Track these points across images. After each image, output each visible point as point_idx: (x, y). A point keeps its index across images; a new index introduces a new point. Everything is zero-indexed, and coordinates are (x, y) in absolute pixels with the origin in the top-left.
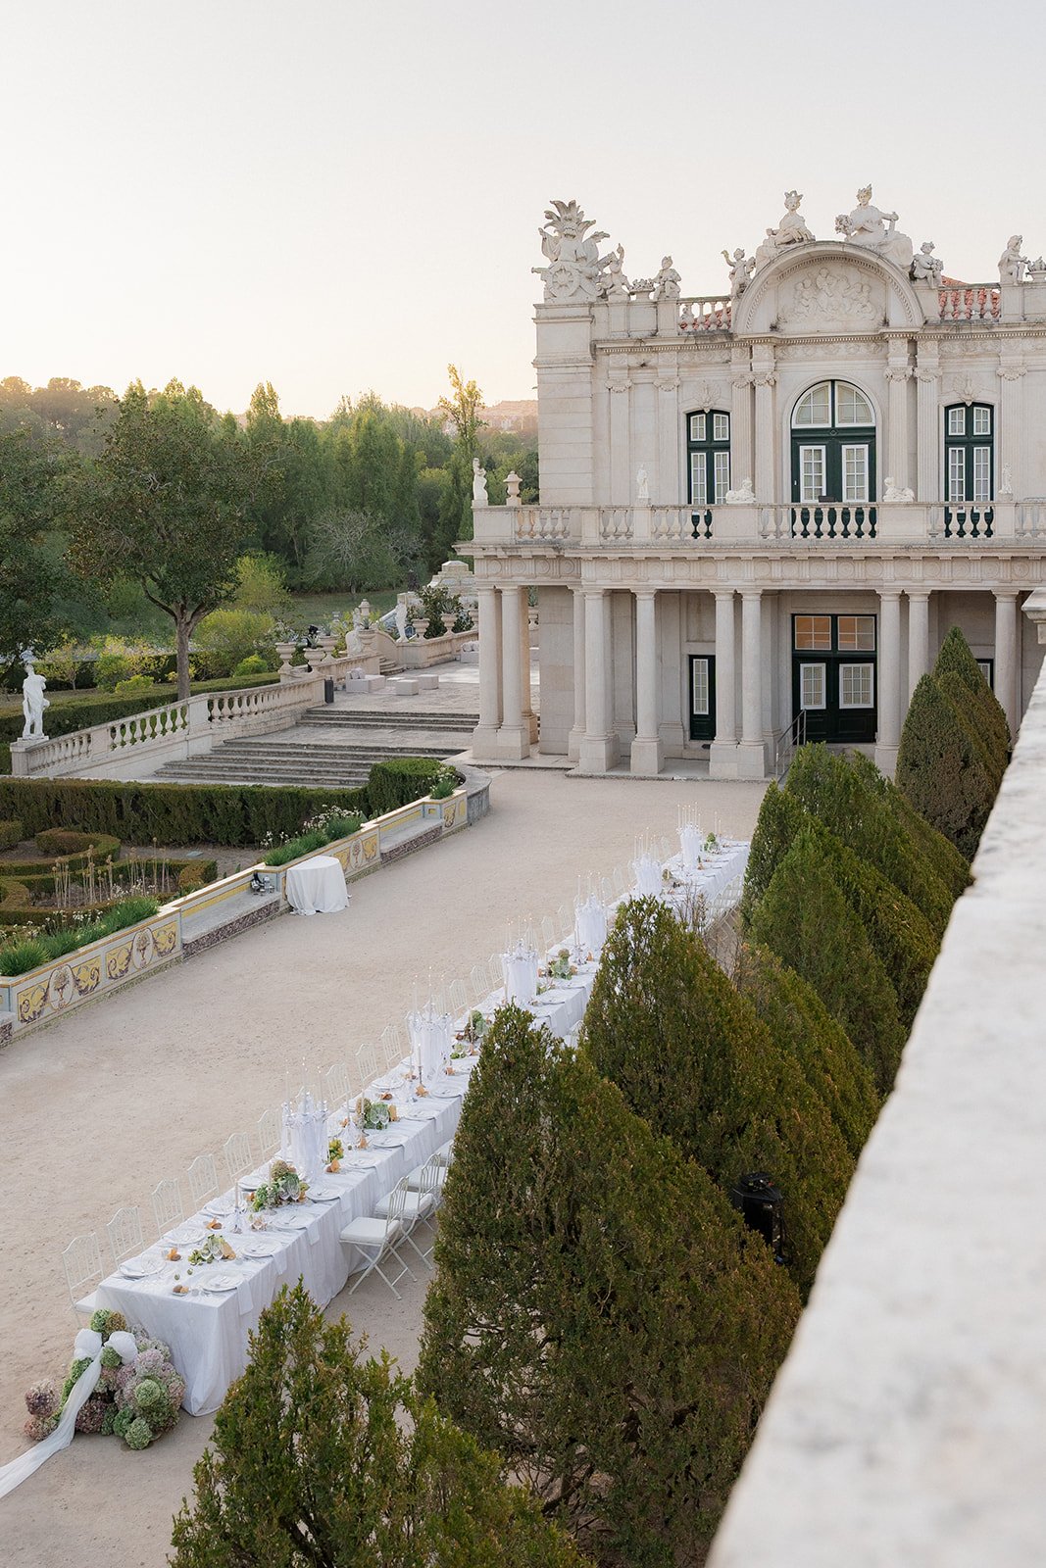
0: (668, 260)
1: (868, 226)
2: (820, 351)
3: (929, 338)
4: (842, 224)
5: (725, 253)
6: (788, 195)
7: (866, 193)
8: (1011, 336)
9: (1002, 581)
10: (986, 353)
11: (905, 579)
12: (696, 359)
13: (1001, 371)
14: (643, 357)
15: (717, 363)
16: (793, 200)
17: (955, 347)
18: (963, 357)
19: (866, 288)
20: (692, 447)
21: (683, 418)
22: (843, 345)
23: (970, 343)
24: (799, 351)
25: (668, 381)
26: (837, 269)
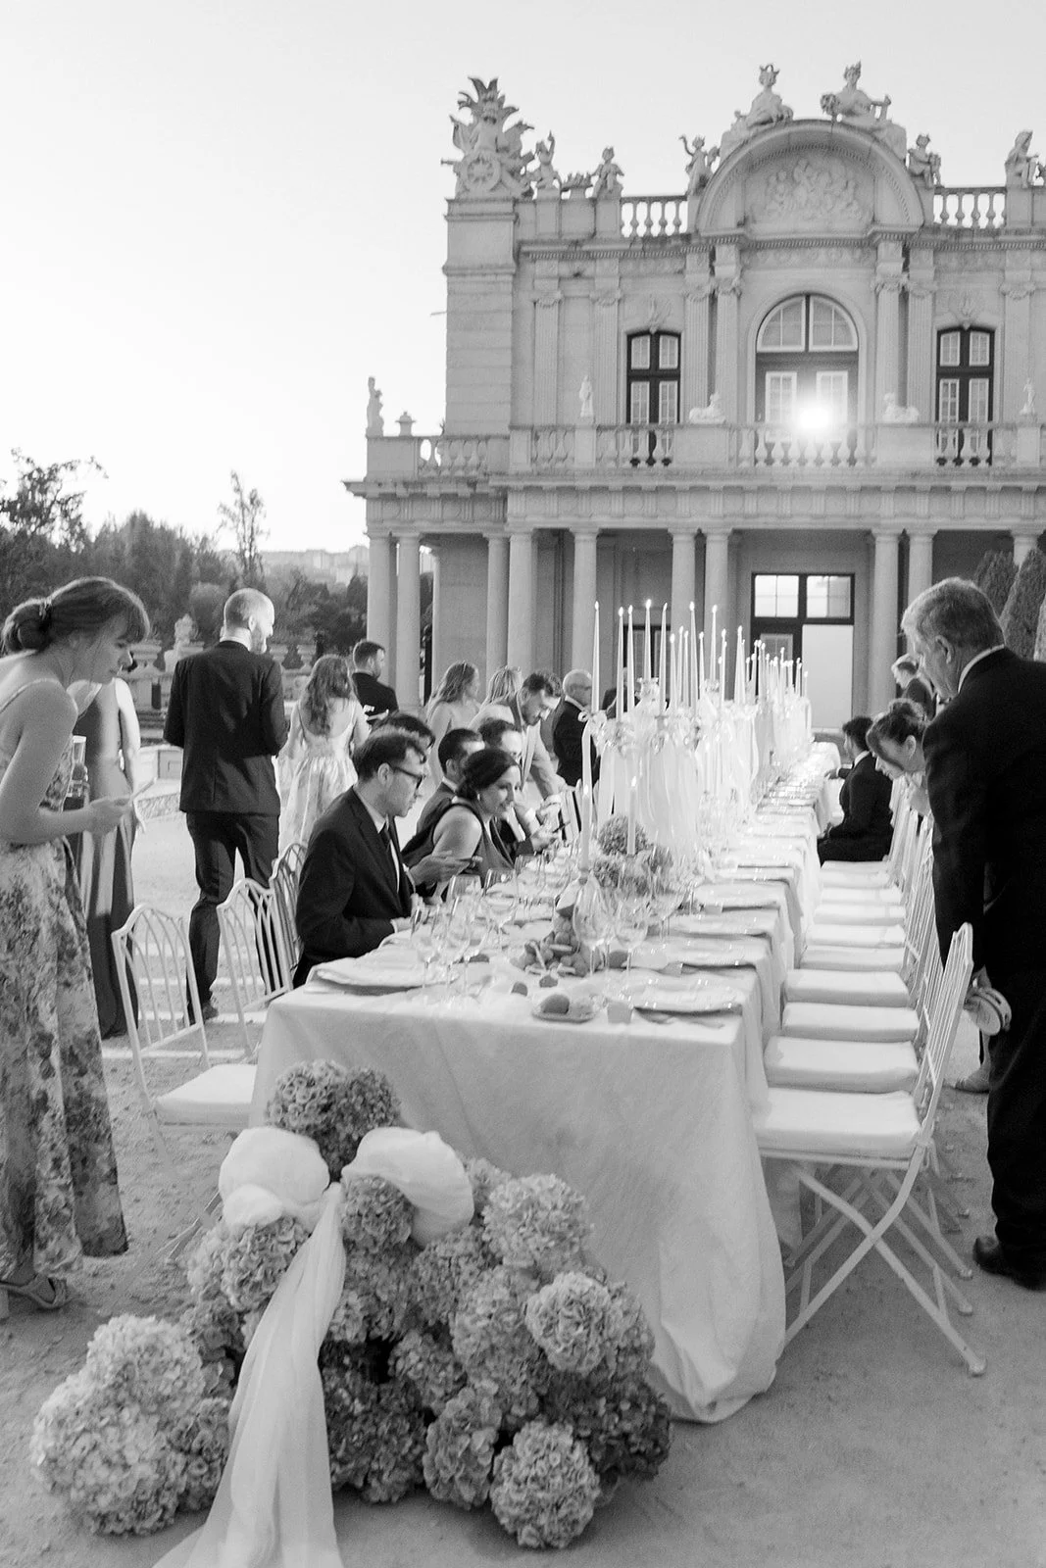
0: (609, 153)
1: (857, 109)
2: (795, 257)
3: (923, 246)
4: (829, 103)
5: (684, 139)
6: (763, 70)
7: (855, 72)
8: (1019, 246)
9: (1024, 518)
10: (988, 268)
11: (907, 515)
12: (642, 269)
13: (1005, 287)
14: (577, 266)
15: (666, 274)
16: (769, 76)
17: (952, 260)
18: (960, 271)
19: (851, 184)
20: (633, 376)
21: (624, 340)
22: (822, 251)
23: (969, 256)
24: (770, 257)
25: (608, 293)
26: (819, 161)
